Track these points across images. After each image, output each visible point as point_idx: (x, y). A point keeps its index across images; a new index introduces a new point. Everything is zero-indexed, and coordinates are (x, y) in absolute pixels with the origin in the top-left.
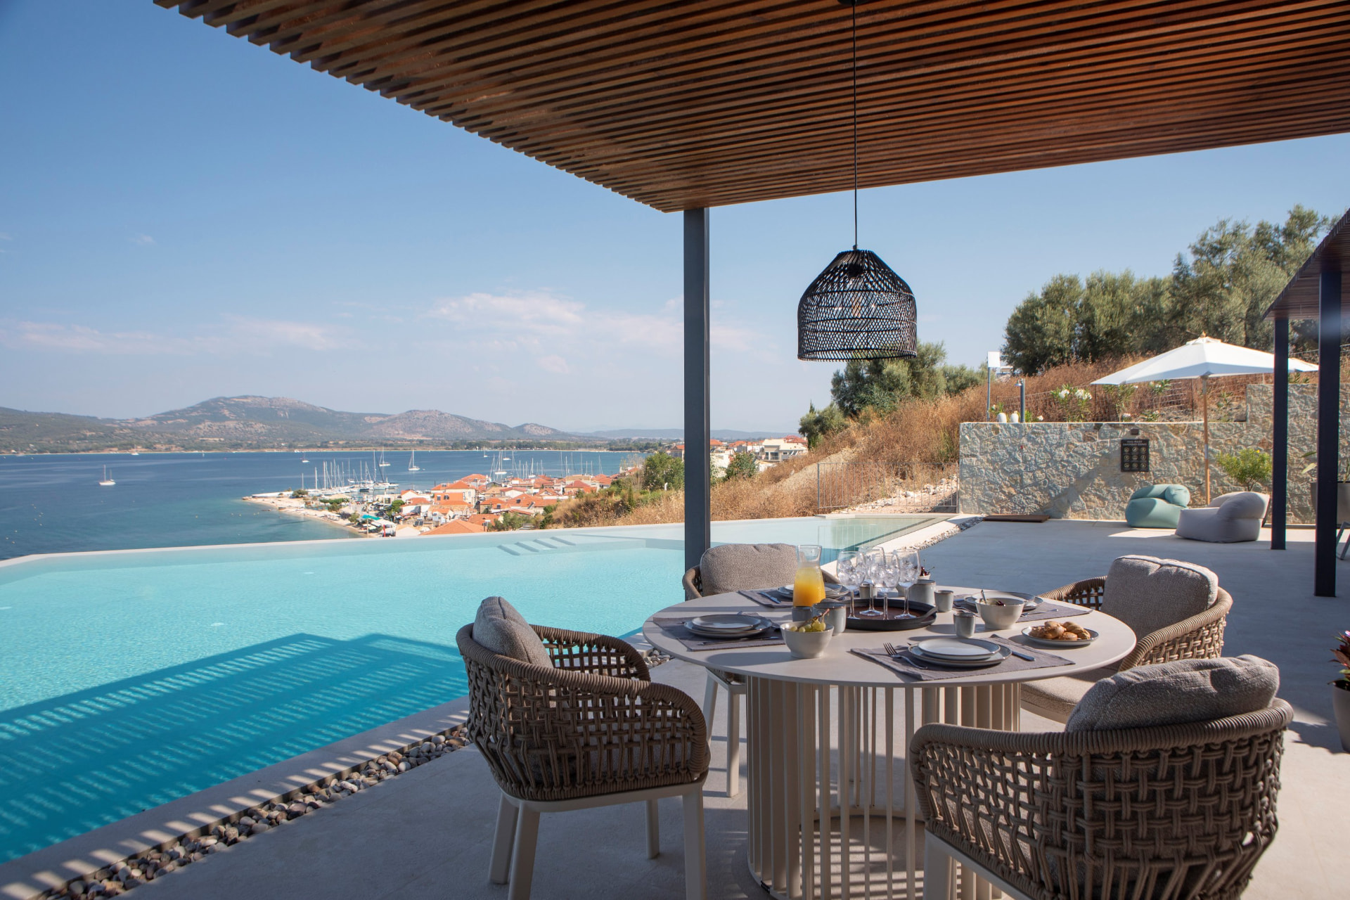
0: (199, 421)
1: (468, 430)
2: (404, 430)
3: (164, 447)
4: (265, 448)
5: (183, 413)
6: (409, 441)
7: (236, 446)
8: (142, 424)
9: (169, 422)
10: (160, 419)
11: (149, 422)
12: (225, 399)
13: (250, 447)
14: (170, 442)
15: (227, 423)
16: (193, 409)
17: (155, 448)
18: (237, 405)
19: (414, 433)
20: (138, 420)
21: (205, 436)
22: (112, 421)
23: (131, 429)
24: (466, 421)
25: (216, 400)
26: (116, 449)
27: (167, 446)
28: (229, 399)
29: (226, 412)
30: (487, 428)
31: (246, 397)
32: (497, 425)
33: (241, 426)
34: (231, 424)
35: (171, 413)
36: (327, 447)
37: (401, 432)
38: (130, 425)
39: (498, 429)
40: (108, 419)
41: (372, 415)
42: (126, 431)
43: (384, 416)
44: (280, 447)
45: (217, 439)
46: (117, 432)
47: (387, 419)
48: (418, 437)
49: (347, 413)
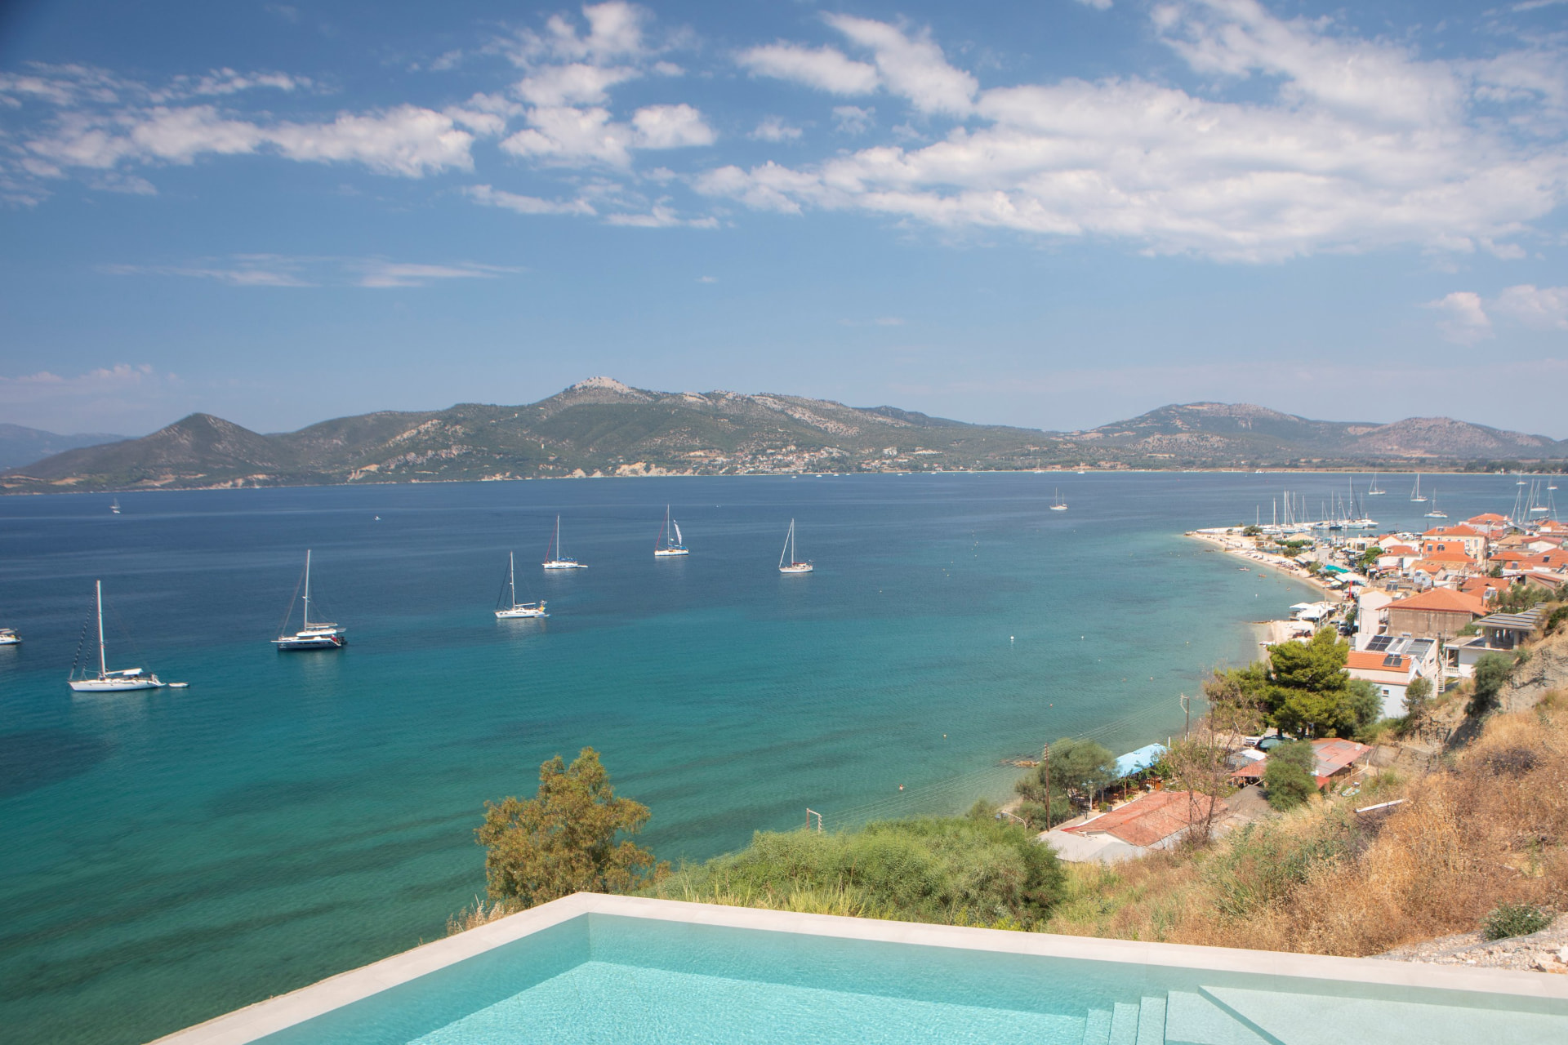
0: (1147, 433)
1: (1491, 444)
2: (1400, 444)
3: (1108, 465)
4: (1221, 466)
5: (1130, 424)
6: (1406, 459)
7: (1188, 464)
8: (1087, 437)
9: (1116, 435)
10: (1106, 431)
11: (1094, 435)
12: (1177, 406)
13: (1204, 465)
14: (1116, 458)
15: (1178, 436)
16: (1142, 419)
17: (1099, 466)
18: (1191, 414)
19: (1414, 448)
20: (1083, 433)
21: (1154, 452)
22: (1056, 434)
23: (1075, 443)
24: (1490, 432)
25: (1167, 409)
26: (1059, 466)
27: (1112, 463)
28: (1182, 407)
29: (1178, 423)
30: (1519, 442)
31: (1201, 404)
32: (1535, 437)
33: (1195, 439)
34: (1183, 437)
35: (1118, 424)
36: (1296, 467)
37: (1395, 447)
38: (1074, 439)
39: (1536, 443)
40: (1052, 432)
41: (1357, 425)
42: (1070, 446)
43: (1374, 425)
44: (1239, 466)
45: (1167, 456)
46: (1061, 446)
47: (1376, 430)
48: (1417, 454)
49: (1325, 422)
